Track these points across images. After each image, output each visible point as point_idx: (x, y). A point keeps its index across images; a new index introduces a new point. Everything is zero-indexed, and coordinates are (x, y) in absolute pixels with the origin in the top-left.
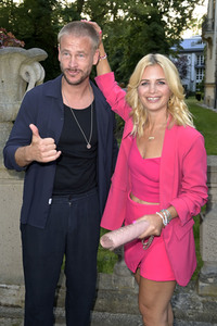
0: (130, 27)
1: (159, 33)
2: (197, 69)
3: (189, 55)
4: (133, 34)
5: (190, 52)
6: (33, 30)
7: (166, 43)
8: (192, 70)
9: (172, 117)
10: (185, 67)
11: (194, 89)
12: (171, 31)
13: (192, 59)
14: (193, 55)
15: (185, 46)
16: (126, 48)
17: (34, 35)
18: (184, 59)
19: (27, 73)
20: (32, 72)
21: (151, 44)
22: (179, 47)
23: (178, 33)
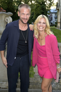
0: (36, 6)
1: (44, 8)
2: (55, 18)
3: (53, 14)
4: (37, 8)
5: (53, 13)
6: (7, 7)
7: (46, 11)
8: (54, 18)
9: (46, 33)
10: (52, 17)
11: (54, 24)
12: (48, 7)
13: (54, 15)
14: (54, 14)
15: (52, 11)
16: (35, 12)
17: (8, 9)
18: (51, 15)
19: (7, 20)
20: (8, 19)
21: (42, 11)
22: (50, 11)
23: (50, 8)
